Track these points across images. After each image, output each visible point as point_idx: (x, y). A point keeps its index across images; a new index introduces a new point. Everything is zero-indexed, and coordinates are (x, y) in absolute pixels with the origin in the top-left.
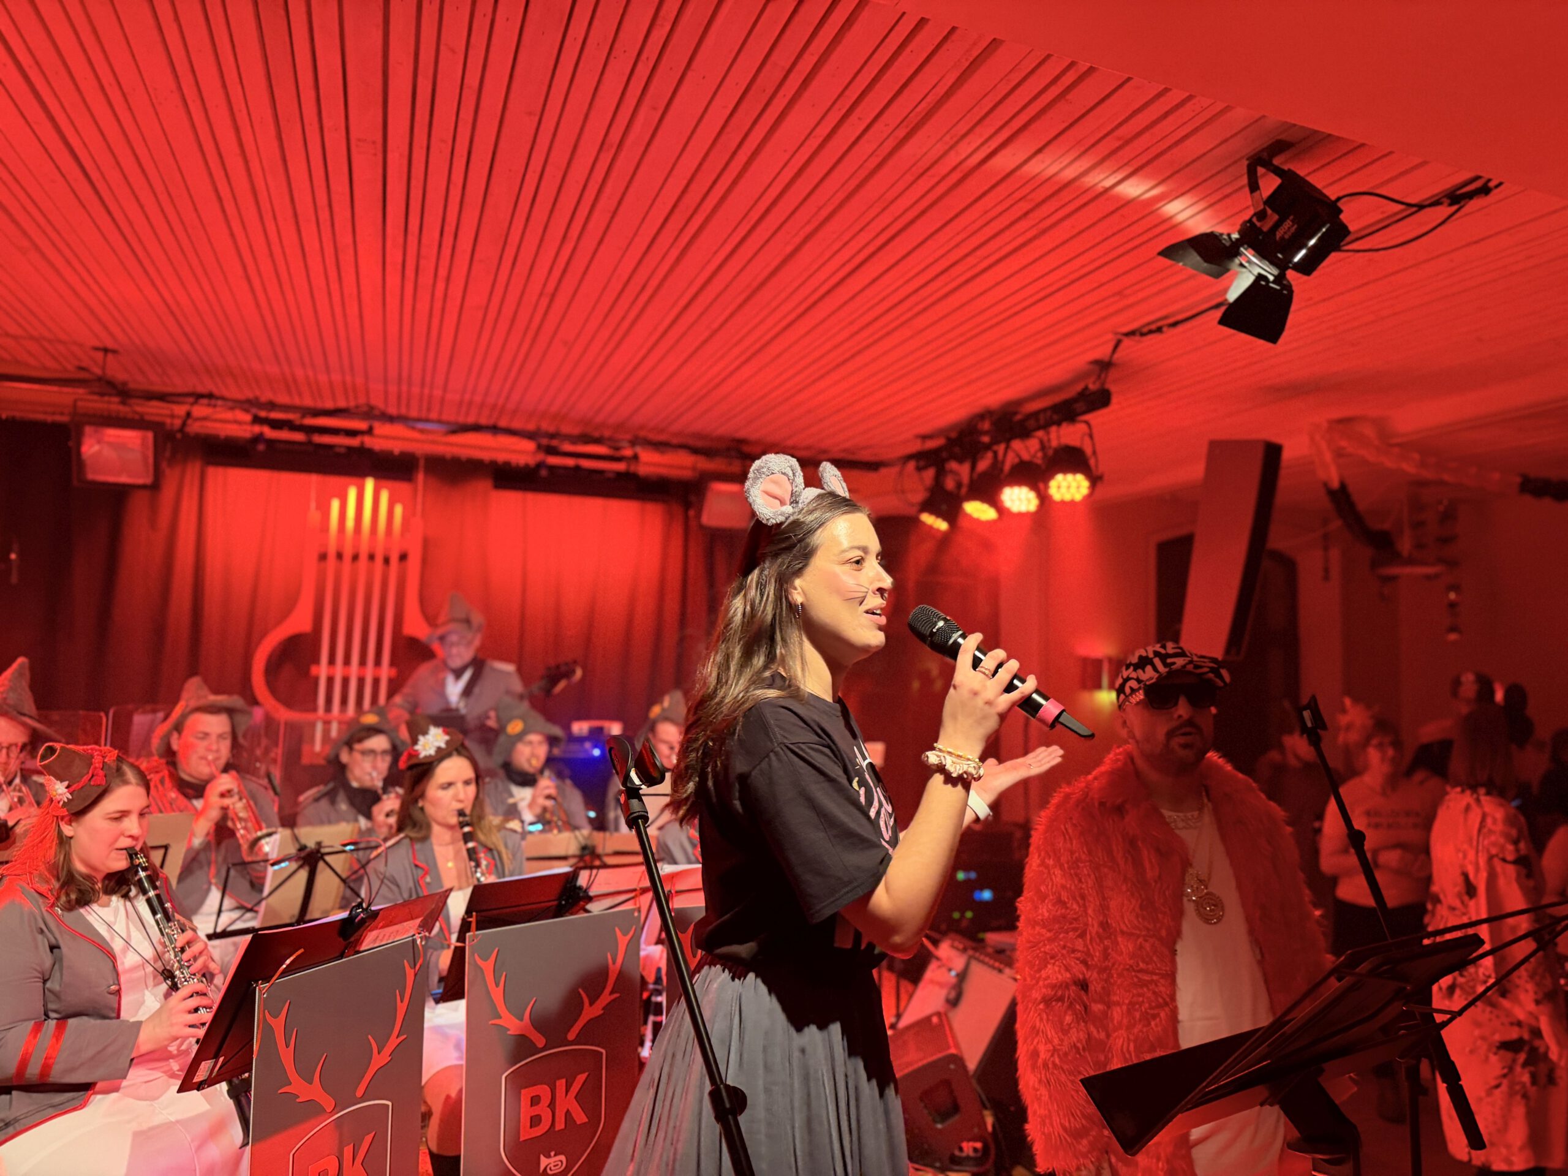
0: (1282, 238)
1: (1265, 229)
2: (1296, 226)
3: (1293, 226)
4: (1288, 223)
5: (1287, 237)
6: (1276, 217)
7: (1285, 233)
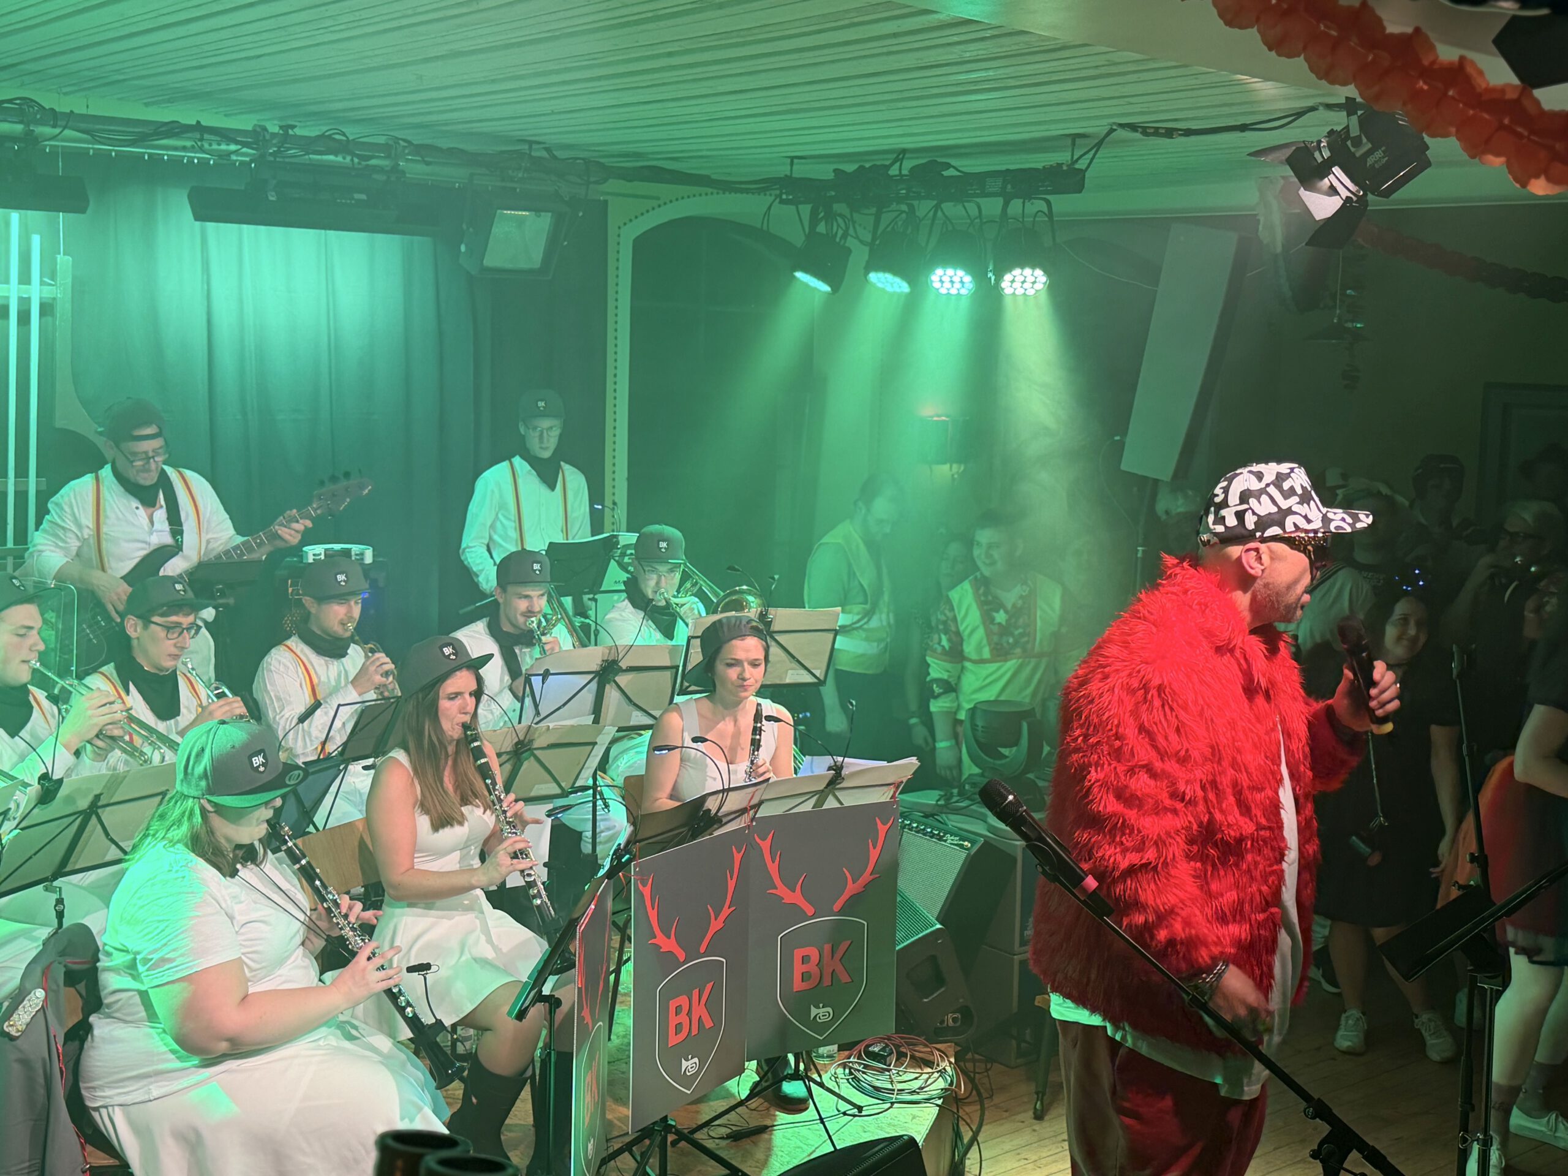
0: (1373, 166)
1: (1358, 155)
2: (1386, 159)
3: (1383, 157)
4: (1379, 154)
5: (1377, 166)
6: (1370, 146)
7: (1376, 162)
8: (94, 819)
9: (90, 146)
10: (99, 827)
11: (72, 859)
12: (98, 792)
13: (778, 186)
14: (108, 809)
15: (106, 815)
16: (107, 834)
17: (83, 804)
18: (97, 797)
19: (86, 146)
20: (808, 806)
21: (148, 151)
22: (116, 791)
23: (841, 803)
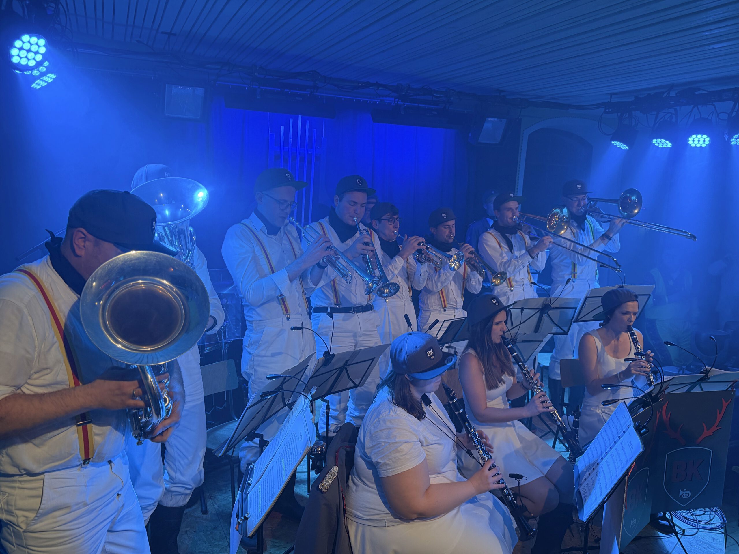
8: (344, 371)
9: (335, 96)
10: (346, 373)
11: (334, 387)
12: (347, 359)
13: (604, 106)
14: (351, 366)
15: (350, 369)
16: (349, 376)
17: (341, 364)
18: (347, 361)
19: (333, 96)
20: (684, 390)
21: (355, 98)
22: (354, 359)
23: (702, 390)
